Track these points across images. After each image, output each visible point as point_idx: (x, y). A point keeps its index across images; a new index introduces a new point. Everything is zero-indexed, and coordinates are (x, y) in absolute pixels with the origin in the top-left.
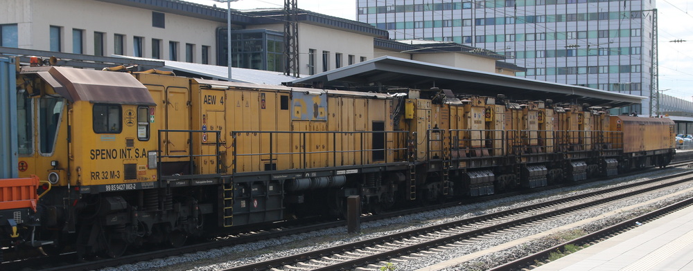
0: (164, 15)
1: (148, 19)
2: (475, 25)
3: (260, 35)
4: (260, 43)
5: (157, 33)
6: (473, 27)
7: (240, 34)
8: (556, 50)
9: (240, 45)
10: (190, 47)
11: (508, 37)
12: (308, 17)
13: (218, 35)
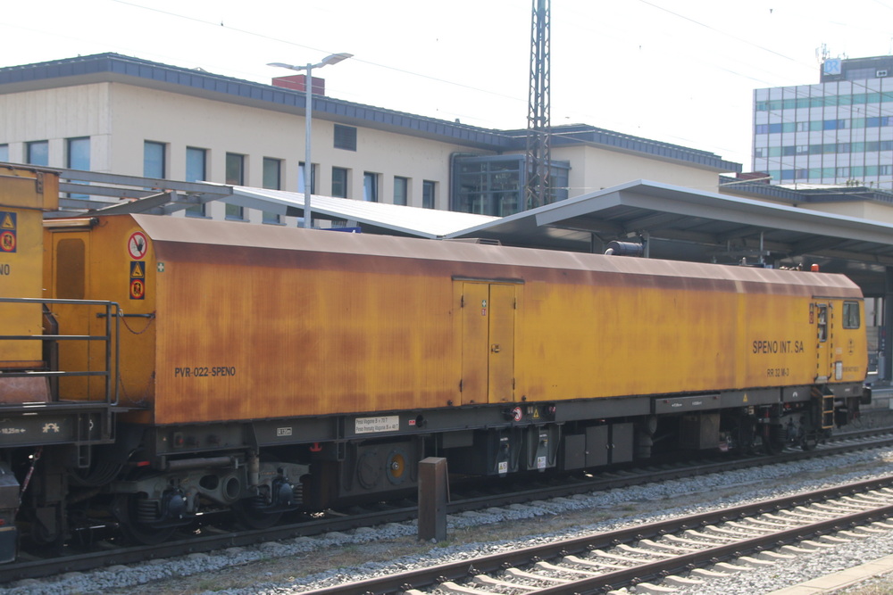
0: (355, 129)
1: (326, 135)
3: (514, 164)
4: (515, 176)
5: (343, 158)
7: (486, 163)
9: (485, 180)
10: (403, 182)
12: (596, 136)
13: (452, 165)
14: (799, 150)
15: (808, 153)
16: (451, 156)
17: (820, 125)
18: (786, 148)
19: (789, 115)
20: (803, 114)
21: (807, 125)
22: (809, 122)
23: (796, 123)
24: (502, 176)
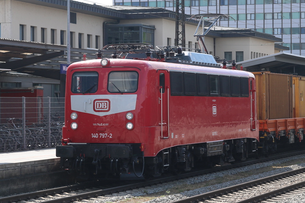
0: (76, 13)
2: (220, 5)
3: (137, 28)
6: (218, 7)
8: (291, 28)
11: (249, 16)
12: (170, 14)
13: (105, 28)
16: (104, 23)
24: (128, 33)
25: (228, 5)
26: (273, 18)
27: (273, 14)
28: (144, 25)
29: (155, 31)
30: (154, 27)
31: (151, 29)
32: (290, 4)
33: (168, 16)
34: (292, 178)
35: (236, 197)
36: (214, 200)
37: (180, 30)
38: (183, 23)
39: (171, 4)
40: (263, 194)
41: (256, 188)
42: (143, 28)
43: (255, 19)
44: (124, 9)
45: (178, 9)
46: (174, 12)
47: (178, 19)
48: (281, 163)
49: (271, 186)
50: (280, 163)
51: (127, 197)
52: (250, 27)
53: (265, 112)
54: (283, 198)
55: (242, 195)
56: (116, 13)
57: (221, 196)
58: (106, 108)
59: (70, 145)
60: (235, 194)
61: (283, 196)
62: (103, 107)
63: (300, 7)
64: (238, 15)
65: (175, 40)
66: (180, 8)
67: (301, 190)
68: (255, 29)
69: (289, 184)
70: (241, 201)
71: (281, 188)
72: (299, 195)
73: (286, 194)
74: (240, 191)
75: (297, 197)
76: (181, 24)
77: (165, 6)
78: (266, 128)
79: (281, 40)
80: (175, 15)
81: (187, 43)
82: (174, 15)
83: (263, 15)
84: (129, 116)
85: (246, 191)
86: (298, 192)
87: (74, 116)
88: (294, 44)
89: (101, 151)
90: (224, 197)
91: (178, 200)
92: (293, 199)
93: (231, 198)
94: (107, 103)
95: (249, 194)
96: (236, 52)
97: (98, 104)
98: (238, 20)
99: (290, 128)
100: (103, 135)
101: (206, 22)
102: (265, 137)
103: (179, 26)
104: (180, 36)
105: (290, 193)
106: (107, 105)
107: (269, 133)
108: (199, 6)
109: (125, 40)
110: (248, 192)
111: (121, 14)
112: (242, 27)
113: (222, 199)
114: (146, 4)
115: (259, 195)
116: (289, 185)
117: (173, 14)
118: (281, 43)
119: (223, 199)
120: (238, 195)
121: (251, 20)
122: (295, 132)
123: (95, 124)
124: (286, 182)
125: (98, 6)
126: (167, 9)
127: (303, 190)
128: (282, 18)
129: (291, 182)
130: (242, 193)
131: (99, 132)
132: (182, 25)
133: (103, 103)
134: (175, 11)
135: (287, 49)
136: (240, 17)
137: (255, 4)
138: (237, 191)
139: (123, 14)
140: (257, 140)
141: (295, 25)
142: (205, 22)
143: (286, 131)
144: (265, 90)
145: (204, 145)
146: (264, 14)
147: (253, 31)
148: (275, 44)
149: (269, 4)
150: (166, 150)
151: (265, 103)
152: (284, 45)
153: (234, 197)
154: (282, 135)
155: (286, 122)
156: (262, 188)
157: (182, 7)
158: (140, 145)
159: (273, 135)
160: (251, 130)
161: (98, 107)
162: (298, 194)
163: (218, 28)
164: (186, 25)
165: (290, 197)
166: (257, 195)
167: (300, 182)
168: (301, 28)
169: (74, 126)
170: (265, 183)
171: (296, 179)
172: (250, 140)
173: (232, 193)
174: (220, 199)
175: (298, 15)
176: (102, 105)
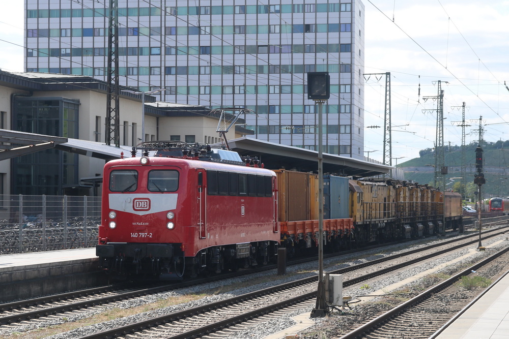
2: (165, 75)
6: (163, 77)
7: (36, 101)
8: (257, 105)
12: (99, 85)
13: (13, 101)
14: (63, 52)
15: (70, 55)
16: (12, 96)
17: (80, 32)
18: (52, 49)
19: (55, 23)
20: (66, 22)
21: (69, 31)
22: (71, 29)
23: (61, 30)
24: (44, 109)
25: (176, 74)
26: (234, 93)
27: (234, 87)
28: (64, 99)
29: (80, 107)
30: (79, 101)
31: (74, 104)
32: (256, 75)
33: (97, 88)
34: (255, 301)
35: (183, 326)
36: (154, 330)
37: (113, 106)
38: (116, 97)
39: (102, 72)
40: (218, 321)
41: (209, 313)
42: (64, 102)
43: (210, 94)
44: (39, 77)
45: (110, 79)
46: (105, 83)
47: (110, 92)
48: (243, 282)
49: (229, 311)
50: (240, 281)
51: (40, 326)
52: (204, 103)
53: (285, 213)
54: (244, 327)
55: (192, 323)
56: (29, 82)
57: (163, 324)
58: (147, 207)
59: (109, 244)
60: (182, 322)
61: (244, 324)
62: (143, 206)
63: (269, 79)
64: (188, 87)
65: (106, 118)
66: (113, 77)
67: (267, 317)
68: (211, 106)
69: (252, 309)
70: (189, 331)
71: (242, 314)
72: (265, 323)
73: (248, 322)
74: (189, 318)
75: (262, 325)
76: (114, 98)
77: (94, 74)
78: (285, 230)
79: (243, 121)
80: (106, 86)
81: (121, 123)
82: (104, 87)
83: (220, 88)
84: (170, 216)
85: (196, 318)
86: (263, 319)
87: (112, 215)
88: (260, 126)
89: (141, 250)
90: (168, 326)
91: (107, 330)
92: (257, 328)
93: (177, 327)
94: (147, 202)
95: (201, 321)
96: (186, 136)
97: (138, 203)
98: (188, 93)
99: (308, 231)
100: (143, 235)
101: (147, 96)
102: (285, 240)
103: (111, 100)
104: (113, 114)
105: (254, 320)
106: (147, 204)
107: (289, 236)
108: (138, 74)
109: (40, 118)
110: (199, 319)
111: (35, 83)
112: (193, 104)
113: (165, 329)
114: (69, 71)
115: (213, 323)
116: (252, 311)
117: (103, 85)
118: (243, 125)
119: (167, 329)
120: (186, 323)
121: (205, 94)
122: (312, 235)
123: (134, 224)
124: (248, 307)
125: (5, 72)
126: (95, 78)
127: (269, 317)
128: (245, 93)
129: (255, 306)
130: (191, 321)
131: (139, 231)
132: (116, 100)
133: (143, 203)
134: (106, 80)
135: (252, 133)
136: (191, 90)
137: (211, 74)
138: (184, 318)
139: (38, 83)
140: (279, 244)
141: (262, 103)
142: (145, 95)
143: (304, 234)
144: (284, 189)
145: (234, 246)
146: (223, 87)
147: (207, 109)
148: (236, 127)
149: (229, 74)
150: (203, 251)
151: (284, 203)
152: (247, 128)
153: (181, 326)
154: (301, 239)
155: (304, 224)
156: (217, 313)
157: (115, 75)
158: (181, 244)
159: (292, 238)
160: (274, 232)
161: (138, 206)
162: (263, 322)
163: (163, 105)
164: (121, 100)
165: (253, 326)
166: (211, 323)
167: (266, 306)
168: (269, 106)
169: (113, 225)
170: (221, 308)
171: (261, 303)
172: (272, 242)
173: (178, 320)
174: (162, 328)
175: (266, 89)
176: (142, 204)
